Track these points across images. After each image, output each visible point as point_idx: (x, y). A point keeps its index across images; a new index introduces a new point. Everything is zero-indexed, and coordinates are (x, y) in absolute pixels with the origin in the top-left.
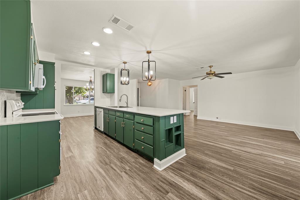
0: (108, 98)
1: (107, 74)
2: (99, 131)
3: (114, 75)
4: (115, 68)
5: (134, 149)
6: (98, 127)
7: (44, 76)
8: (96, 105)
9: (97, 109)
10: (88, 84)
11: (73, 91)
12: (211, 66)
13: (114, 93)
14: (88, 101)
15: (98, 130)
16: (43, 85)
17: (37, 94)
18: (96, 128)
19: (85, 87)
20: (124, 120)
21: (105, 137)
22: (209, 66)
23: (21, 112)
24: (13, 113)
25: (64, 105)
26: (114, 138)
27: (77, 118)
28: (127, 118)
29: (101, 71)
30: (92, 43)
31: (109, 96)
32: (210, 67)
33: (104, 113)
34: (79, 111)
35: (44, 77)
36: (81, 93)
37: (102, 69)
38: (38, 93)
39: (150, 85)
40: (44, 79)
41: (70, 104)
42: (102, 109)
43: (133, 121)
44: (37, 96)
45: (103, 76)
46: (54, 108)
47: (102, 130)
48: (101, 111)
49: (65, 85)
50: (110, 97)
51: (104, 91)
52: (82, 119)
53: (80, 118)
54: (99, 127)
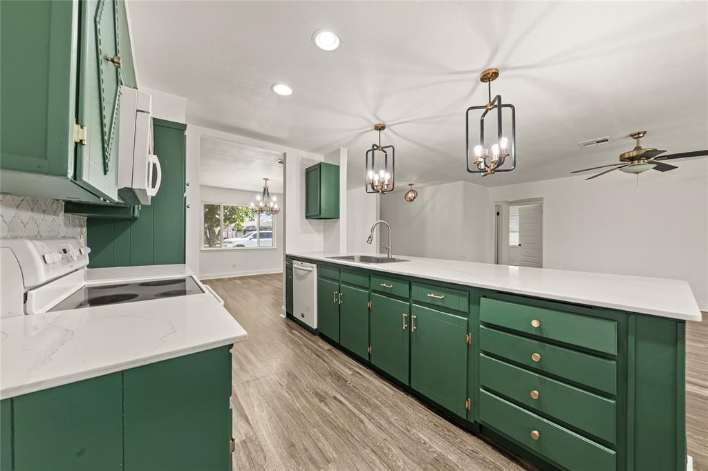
0: (318, 231)
1: (320, 165)
2: (300, 325)
3: (338, 168)
4: (339, 150)
5: (467, 422)
6: (297, 314)
7: (156, 156)
8: (290, 252)
9: (296, 264)
10: (259, 198)
11: (221, 215)
12: (639, 134)
13: (338, 217)
14: (247, 239)
15: (295, 322)
16: (154, 186)
17: (135, 219)
18: (290, 316)
19: (252, 205)
20: (410, 306)
21: (328, 350)
22: (632, 136)
23: (81, 281)
24: (26, 295)
25: (201, 251)
26: (365, 360)
27: (231, 283)
28: (428, 301)
29: (303, 159)
30: (272, 88)
31: (322, 227)
32: (636, 136)
33: (319, 276)
34: (234, 265)
35: (154, 159)
36: (235, 222)
37: (304, 154)
38: (136, 214)
39: (411, 200)
40: (154, 165)
41: (210, 246)
42: (315, 266)
43: (466, 319)
44: (134, 226)
45: (308, 172)
46: (185, 263)
47: (315, 326)
48: (311, 271)
49: (203, 202)
50: (324, 231)
51: (309, 214)
52: (246, 286)
53: (238, 282)
54: (303, 316)
